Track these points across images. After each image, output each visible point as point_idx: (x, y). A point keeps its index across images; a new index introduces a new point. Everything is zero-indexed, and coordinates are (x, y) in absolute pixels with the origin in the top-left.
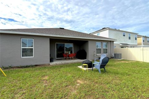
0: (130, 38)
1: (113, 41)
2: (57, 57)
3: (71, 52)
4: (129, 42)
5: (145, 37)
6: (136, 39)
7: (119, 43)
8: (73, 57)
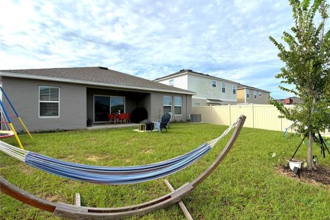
0: (224, 90)
1: (191, 95)
2: (96, 121)
3: (122, 112)
4: (222, 97)
5: (252, 89)
6: (234, 92)
7: (205, 98)
8: (125, 121)
